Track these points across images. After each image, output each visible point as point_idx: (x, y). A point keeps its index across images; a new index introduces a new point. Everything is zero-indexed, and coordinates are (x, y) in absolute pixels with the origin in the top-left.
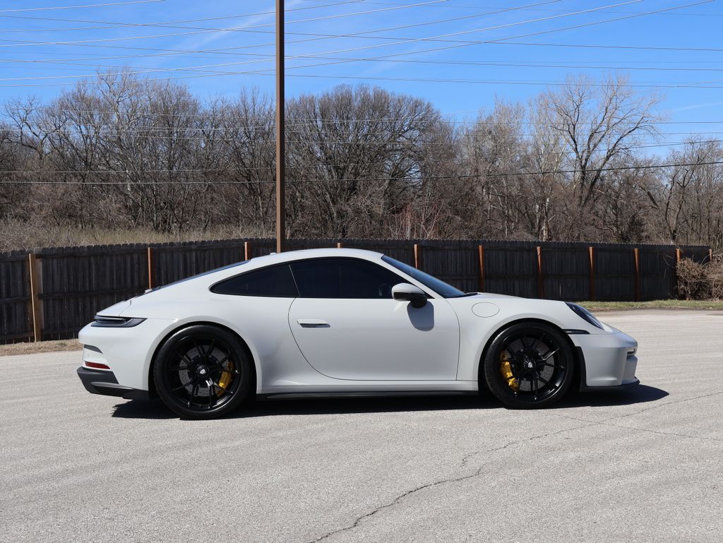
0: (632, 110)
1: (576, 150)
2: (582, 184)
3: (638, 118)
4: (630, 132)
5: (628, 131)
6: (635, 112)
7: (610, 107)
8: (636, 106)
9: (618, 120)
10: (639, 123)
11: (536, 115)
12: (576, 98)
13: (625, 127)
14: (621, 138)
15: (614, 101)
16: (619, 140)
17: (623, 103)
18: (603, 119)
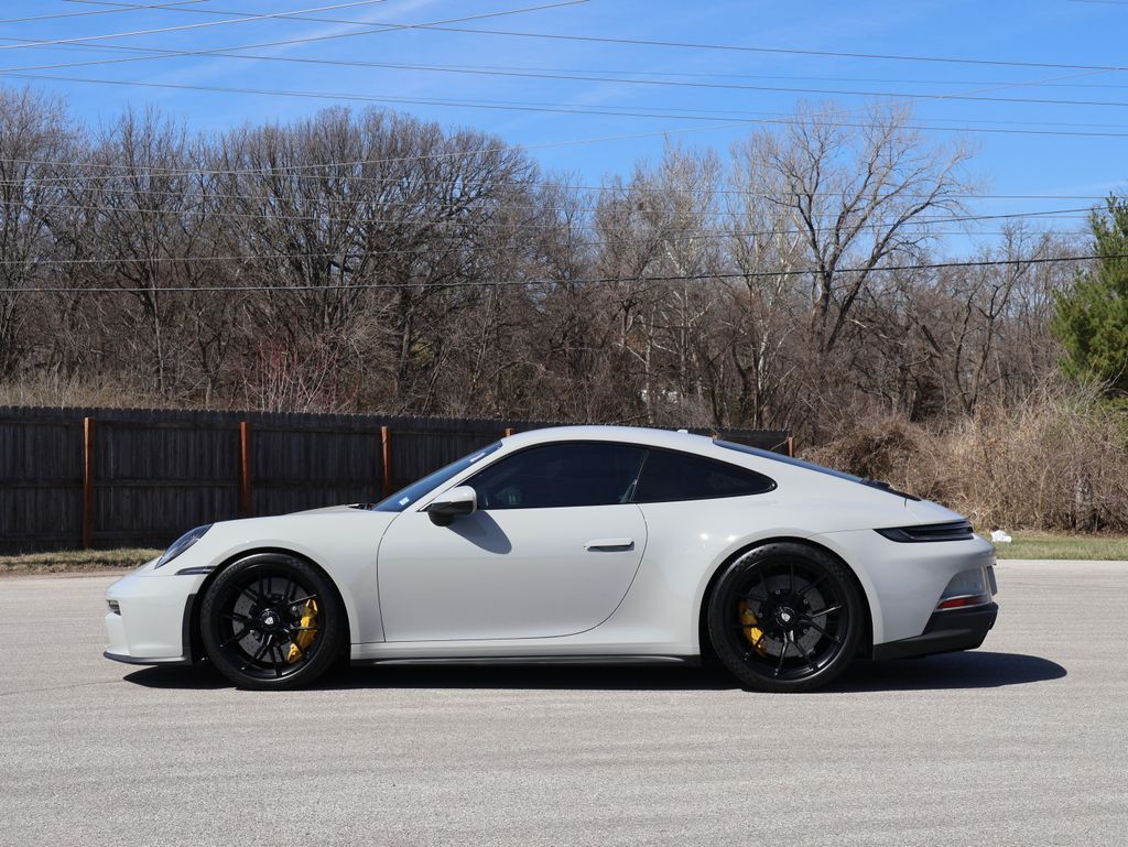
0: (920, 170)
1: (814, 244)
2: (825, 309)
3: (930, 187)
4: (916, 211)
5: (913, 209)
6: (924, 174)
7: (878, 163)
8: (927, 162)
9: (893, 190)
10: (933, 196)
11: (745, 177)
12: (814, 145)
13: (907, 200)
14: (899, 222)
15: (884, 152)
16: (895, 227)
17: (904, 158)
18: (865, 186)
